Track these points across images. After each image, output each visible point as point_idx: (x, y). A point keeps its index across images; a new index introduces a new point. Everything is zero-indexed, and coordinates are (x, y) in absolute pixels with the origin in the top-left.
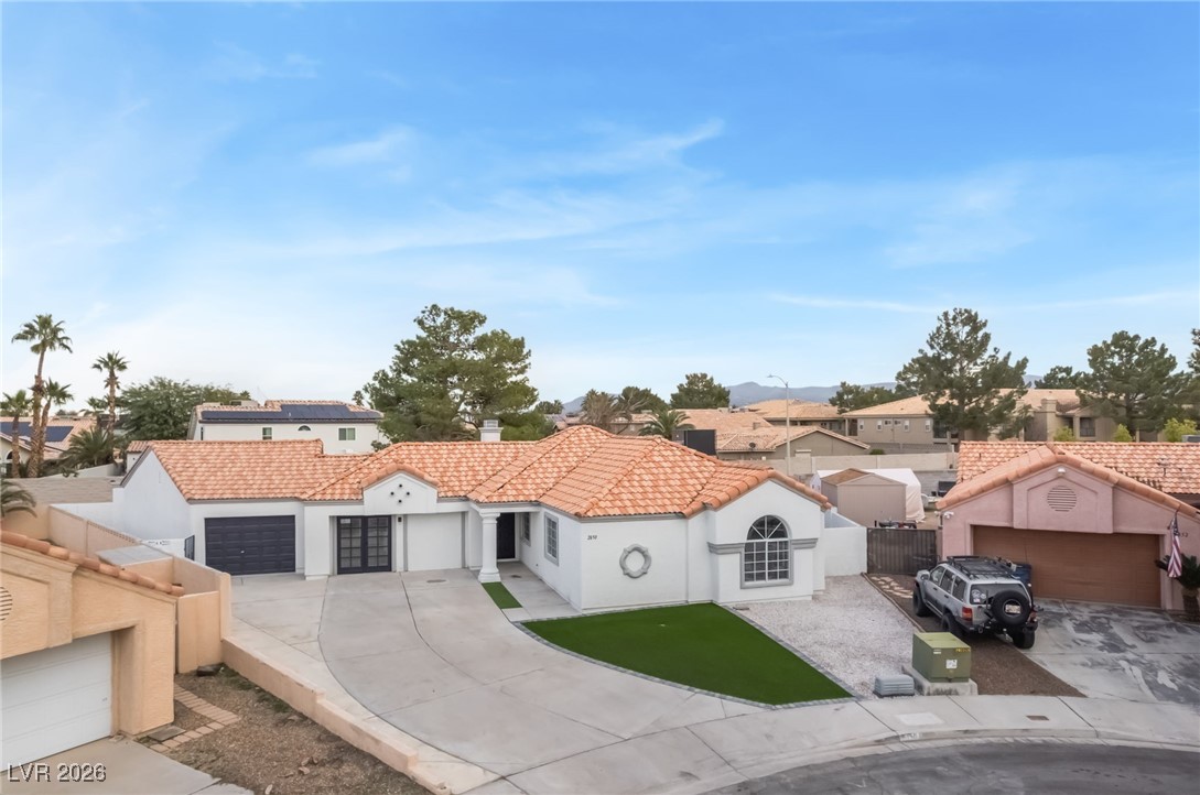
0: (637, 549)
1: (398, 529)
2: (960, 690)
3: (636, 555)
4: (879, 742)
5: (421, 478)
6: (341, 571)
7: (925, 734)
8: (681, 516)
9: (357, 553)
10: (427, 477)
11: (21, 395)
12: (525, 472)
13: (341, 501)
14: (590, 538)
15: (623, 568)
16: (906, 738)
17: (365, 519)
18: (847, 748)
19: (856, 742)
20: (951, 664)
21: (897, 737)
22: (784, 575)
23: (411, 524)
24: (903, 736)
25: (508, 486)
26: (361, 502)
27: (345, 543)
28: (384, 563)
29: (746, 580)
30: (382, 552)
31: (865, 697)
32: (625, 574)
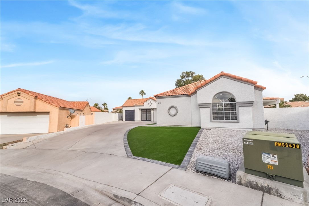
1: (152, 112)
3: (173, 109)
5: (154, 100)
6: (142, 120)
8: (188, 95)
9: (145, 117)
13: (140, 106)
15: (169, 113)
17: (146, 109)
20: (270, 159)
22: (236, 119)
23: (155, 111)
26: (143, 106)
27: (143, 115)
28: (150, 119)
29: (213, 119)
30: (150, 117)
31: (185, 168)
32: (169, 115)
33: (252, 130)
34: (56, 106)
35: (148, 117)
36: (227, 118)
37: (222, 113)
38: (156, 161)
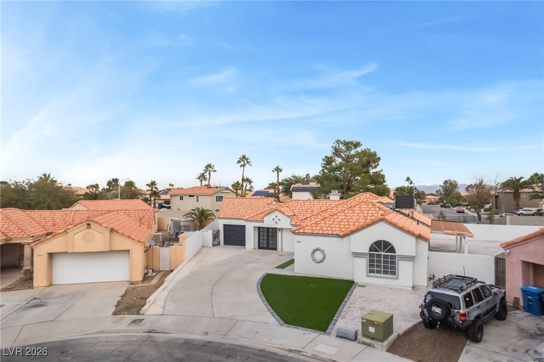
0: (317, 250)
1: (279, 233)
2: (376, 346)
3: (318, 252)
4: (290, 351)
5: (283, 213)
6: (260, 248)
7: (313, 355)
8: (338, 236)
9: (266, 242)
10: (285, 213)
11: (238, 182)
12: (321, 213)
13: (256, 221)
14: (298, 242)
15: (312, 258)
16: (304, 354)
17: (268, 229)
18: (275, 348)
19: (281, 347)
20: (372, 330)
21: (299, 351)
23: (284, 232)
24: (303, 352)
25: (308, 219)
26: (263, 221)
27: (261, 237)
28: (274, 247)
29: (370, 272)
30: (274, 242)
31: (329, 334)
32: (313, 260)
33: (411, 289)
34: (139, 242)
35: (270, 242)
36: (386, 272)
37: (379, 266)
38: (307, 329)
